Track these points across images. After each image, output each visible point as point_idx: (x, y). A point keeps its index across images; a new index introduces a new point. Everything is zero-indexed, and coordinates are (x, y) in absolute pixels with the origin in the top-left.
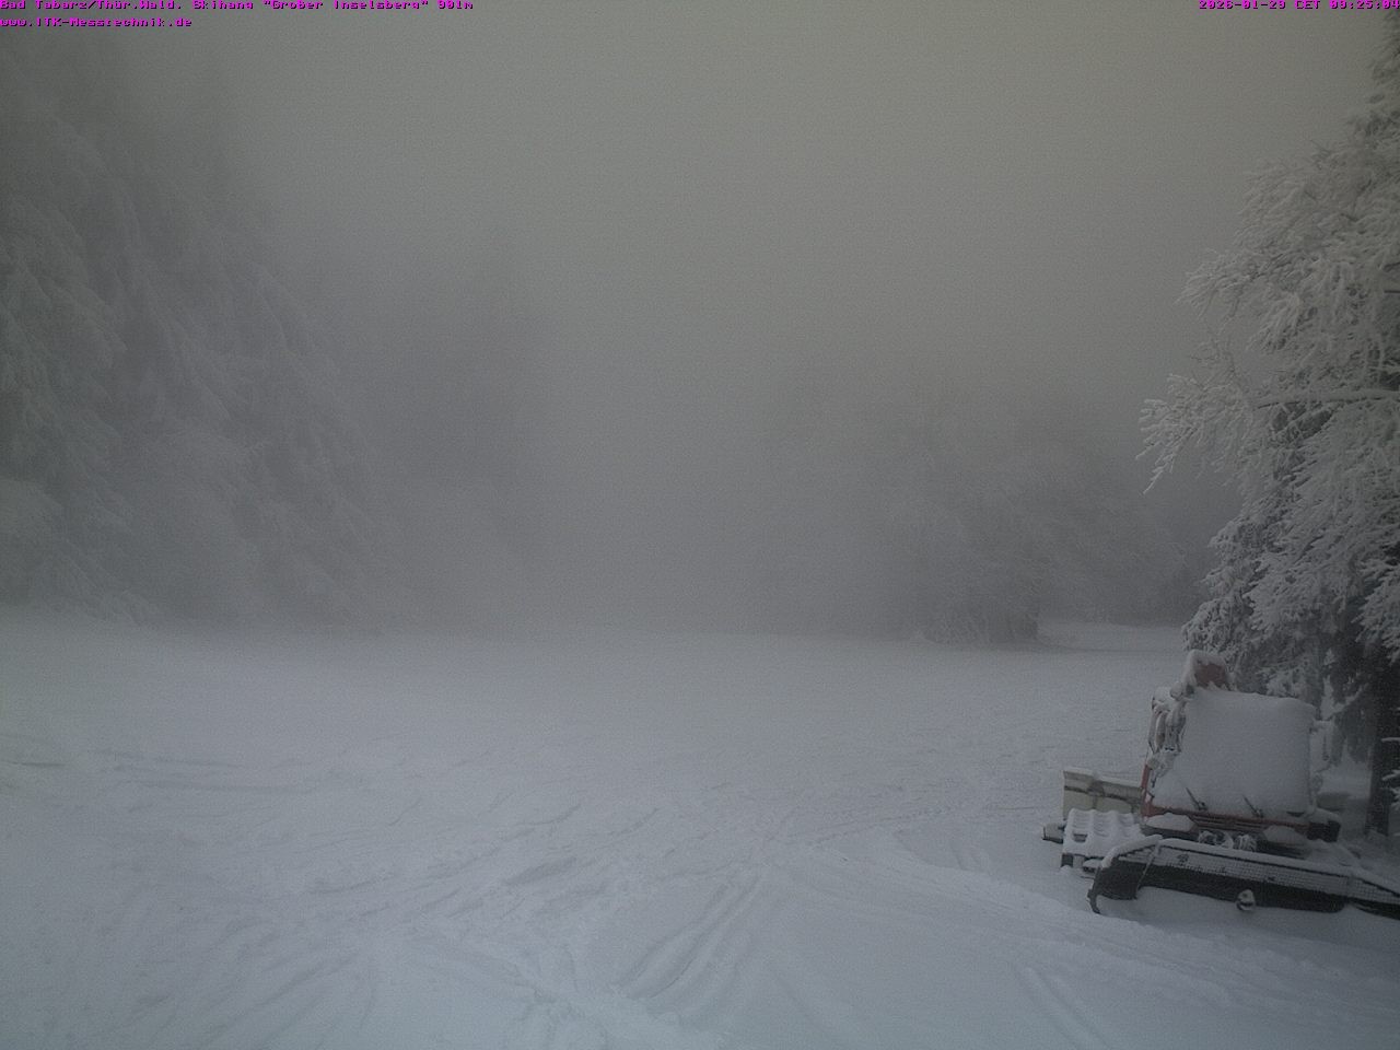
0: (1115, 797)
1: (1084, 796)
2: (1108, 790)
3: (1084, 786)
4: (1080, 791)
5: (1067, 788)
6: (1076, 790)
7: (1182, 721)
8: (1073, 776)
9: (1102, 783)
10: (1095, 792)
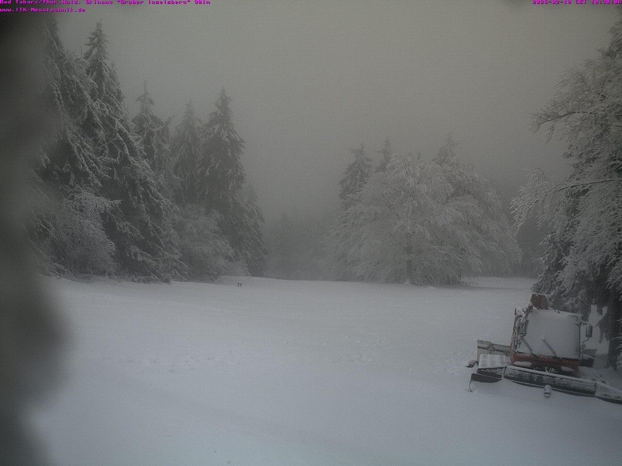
0: (499, 351)
1: (486, 350)
2: (496, 347)
3: (486, 346)
4: (484, 348)
5: (479, 347)
6: (482, 348)
7: (527, 322)
8: (482, 342)
9: (493, 344)
10: (490, 348)
